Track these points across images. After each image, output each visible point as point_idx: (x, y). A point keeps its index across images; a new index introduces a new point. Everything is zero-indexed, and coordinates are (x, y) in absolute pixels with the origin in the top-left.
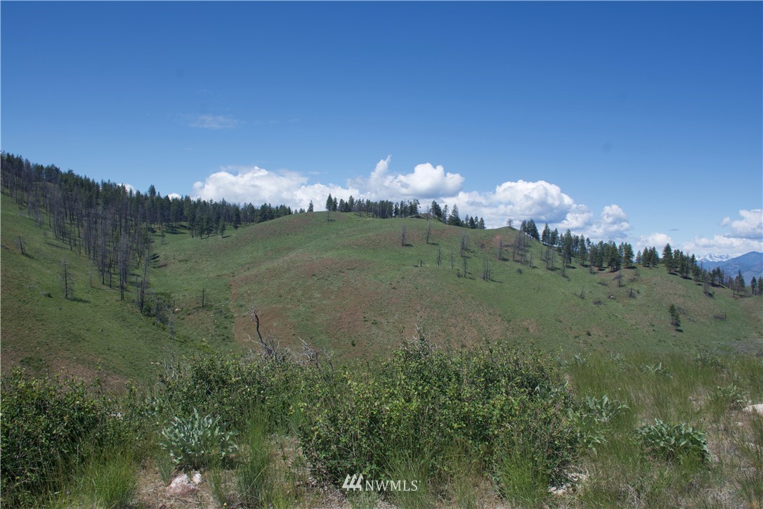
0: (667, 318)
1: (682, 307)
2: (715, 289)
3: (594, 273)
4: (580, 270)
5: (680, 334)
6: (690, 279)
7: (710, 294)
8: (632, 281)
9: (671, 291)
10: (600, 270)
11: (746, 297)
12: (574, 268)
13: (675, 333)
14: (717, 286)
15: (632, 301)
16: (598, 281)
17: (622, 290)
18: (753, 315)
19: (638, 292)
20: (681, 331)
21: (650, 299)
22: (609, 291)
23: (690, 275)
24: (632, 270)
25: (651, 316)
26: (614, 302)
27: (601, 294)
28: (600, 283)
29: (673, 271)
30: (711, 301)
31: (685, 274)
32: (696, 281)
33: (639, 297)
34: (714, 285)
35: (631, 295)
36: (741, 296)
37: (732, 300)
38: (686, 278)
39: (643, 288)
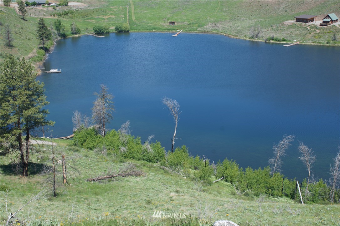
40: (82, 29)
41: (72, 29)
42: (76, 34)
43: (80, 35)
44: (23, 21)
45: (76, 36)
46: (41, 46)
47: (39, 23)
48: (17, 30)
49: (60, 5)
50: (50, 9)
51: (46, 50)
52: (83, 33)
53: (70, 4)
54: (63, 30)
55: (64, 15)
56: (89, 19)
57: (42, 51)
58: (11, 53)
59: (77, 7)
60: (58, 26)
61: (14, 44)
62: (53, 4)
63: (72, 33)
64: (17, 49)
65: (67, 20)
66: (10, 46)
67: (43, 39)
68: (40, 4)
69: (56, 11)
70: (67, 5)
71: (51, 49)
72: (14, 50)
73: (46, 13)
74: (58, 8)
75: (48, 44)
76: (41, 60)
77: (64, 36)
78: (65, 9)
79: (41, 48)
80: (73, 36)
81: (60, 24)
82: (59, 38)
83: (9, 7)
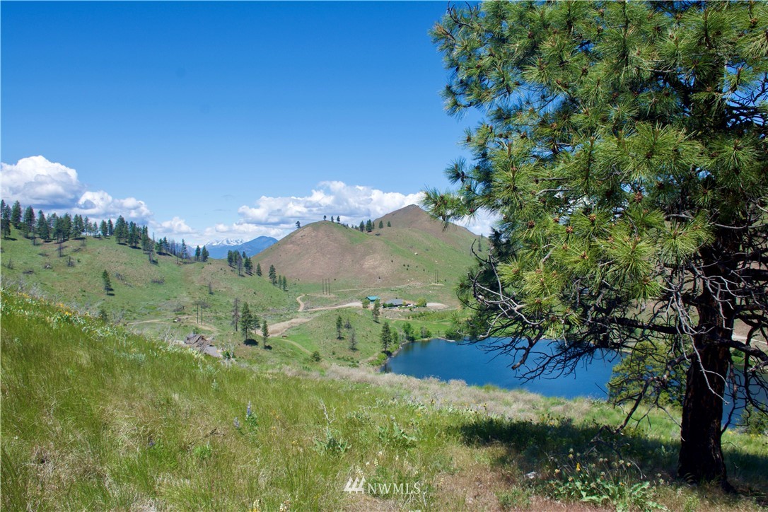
0: (100, 283)
1: (122, 274)
2: (162, 257)
3: (38, 245)
4: (21, 242)
5: (111, 297)
6: (139, 248)
7: (154, 261)
8: (76, 251)
9: (114, 259)
10: (46, 242)
11: (189, 263)
12: (14, 240)
13: (105, 297)
14: (164, 254)
15: (71, 270)
16: (40, 252)
17: (62, 260)
18: (190, 278)
19: (79, 261)
20: (113, 295)
21: (90, 267)
22: (47, 261)
23: (140, 245)
24: (80, 241)
25: (85, 283)
26: (50, 272)
27: (37, 263)
28: (40, 254)
29: (122, 241)
30: (154, 267)
31: (134, 245)
32: (144, 250)
33: (78, 266)
34: (160, 253)
35: (70, 264)
36: (185, 263)
37: (175, 266)
38: (135, 247)
39: (85, 257)
40: (433, 333)
41: (422, 333)
42: (425, 337)
43: (430, 339)
44: (374, 324)
45: (426, 339)
46: (384, 350)
47: (384, 327)
48: (365, 334)
49: (417, 306)
50: (407, 310)
51: (389, 354)
52: (434, 336)
53: (428, 305)
54: (412, 333)
55: (419, 316)
56: (444, 321)
57: (384, 355)
58: (353, 356)
59: (436, 308)
60: (407, 329)
61: (357, 347)
62: (411, 305)
63: (422, 337)
64: (360, 352)
65: (422, 322)
66: (354, 349)
67: (386, 343)
68: (397, 306)
69: (413, 313)
70: (425, 306)
71: (393, 353)
72: (357, 353)
73: (402, 315)
74: (415, 310)
75: (392, 347)
76: (380, 364)
77: (412, 340)
78: (422, 310)
79: (383, 352)
80: (422, 339)
81: (409, 327)
82: (407, 341)
83: (367, 309)
